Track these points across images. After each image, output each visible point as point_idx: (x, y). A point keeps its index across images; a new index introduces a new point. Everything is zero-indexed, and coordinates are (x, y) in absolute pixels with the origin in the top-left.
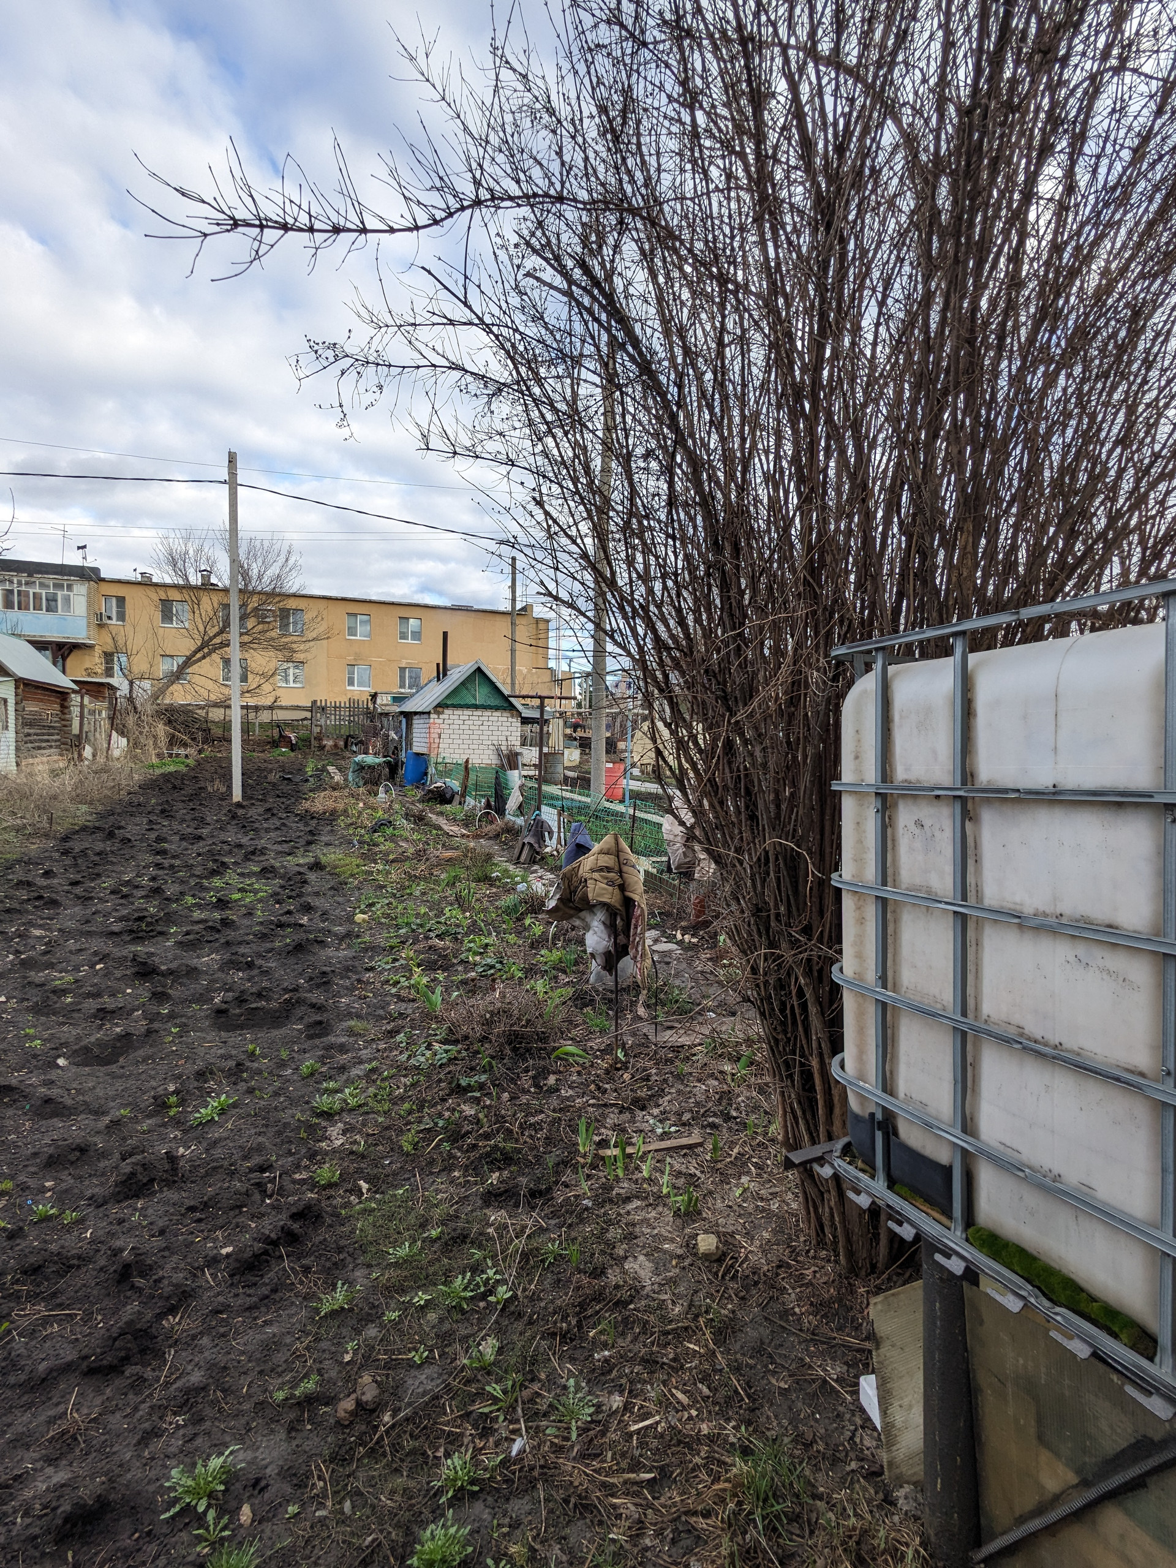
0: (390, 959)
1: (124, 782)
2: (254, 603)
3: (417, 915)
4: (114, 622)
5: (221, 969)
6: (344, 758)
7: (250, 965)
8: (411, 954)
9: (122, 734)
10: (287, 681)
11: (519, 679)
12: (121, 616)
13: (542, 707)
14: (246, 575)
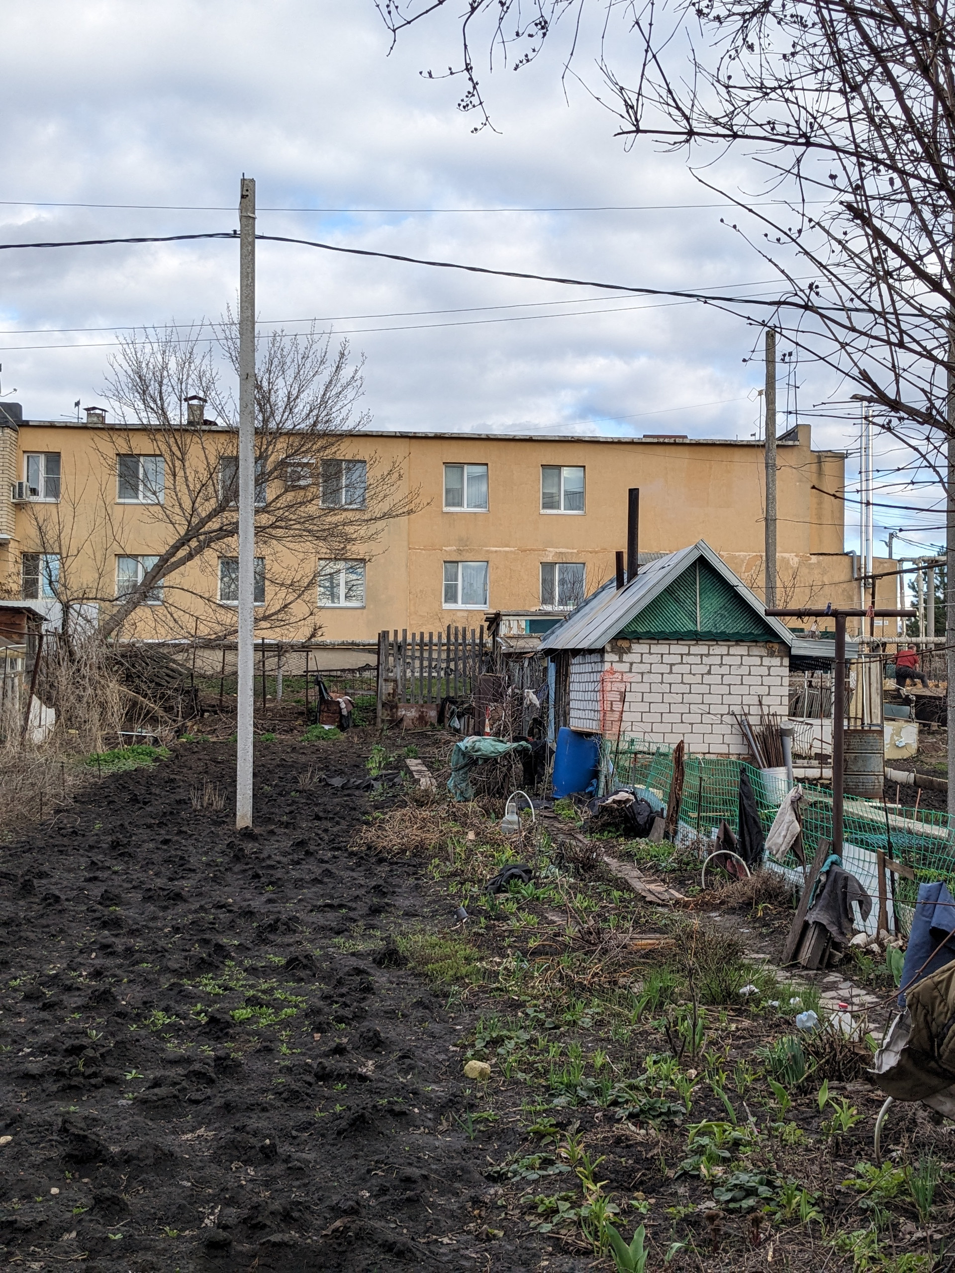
0: (535, 1159)
1: (48, 790)
2: (279, 451)
3: (589, 1070)
4: (41, 498)
5: (215, 1159)
6: (436, 743)
7: (269, 1155)
8: (580, 1150)
9: (48, 701)
10: (333, 596)
11: (782, 579)
12: (53, 489)
13: (838, 636)
14: (264, 401)
